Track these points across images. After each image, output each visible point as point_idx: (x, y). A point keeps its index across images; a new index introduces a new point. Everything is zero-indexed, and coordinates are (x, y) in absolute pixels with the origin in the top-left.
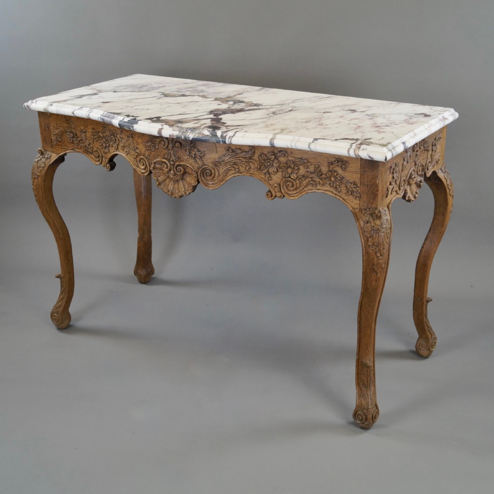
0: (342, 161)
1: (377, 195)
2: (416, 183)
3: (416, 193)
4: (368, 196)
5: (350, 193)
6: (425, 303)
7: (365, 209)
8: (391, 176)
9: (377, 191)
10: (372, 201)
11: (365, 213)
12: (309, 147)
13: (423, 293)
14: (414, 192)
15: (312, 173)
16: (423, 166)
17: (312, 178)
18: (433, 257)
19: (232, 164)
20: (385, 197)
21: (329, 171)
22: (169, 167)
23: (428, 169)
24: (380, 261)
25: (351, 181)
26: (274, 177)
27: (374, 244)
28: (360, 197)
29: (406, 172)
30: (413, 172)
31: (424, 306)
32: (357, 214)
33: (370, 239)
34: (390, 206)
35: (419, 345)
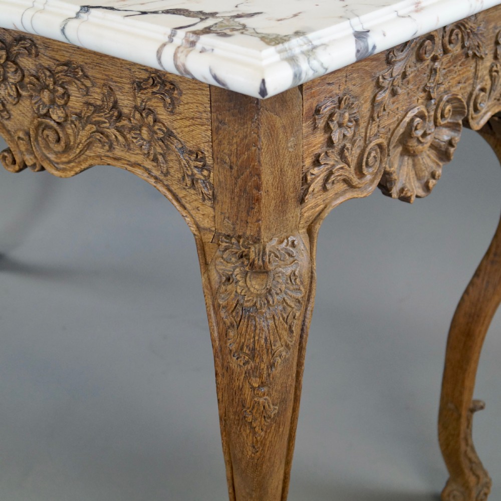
0: (163, 83)
1: (258, 200)
2: (433, 147)
3: (433, 176)
4: (232, 199)
5: (189, 182)
7: (228, 237)
8: (320, 138)
9: (258, 187)
10: (244, 214)
11: (226, 249)
12: (63, 30)
13: (461, 394)
14: (426, 174)
15: (98, 109)
16: (459, 100)
17: (98, 123)
18: (491, 317)
20: (292, 203)
21: (136, 108)
24: (261, 400)
25: (190, 145)
26: (15, 111)
27: (242, 349)
28: (214, 198)
29: (388, 121)
30: (418, 119)
31: (463, 421)
32: (207, 248)
33: (231, 334)
34: (318, 227)
35: (449, 495)
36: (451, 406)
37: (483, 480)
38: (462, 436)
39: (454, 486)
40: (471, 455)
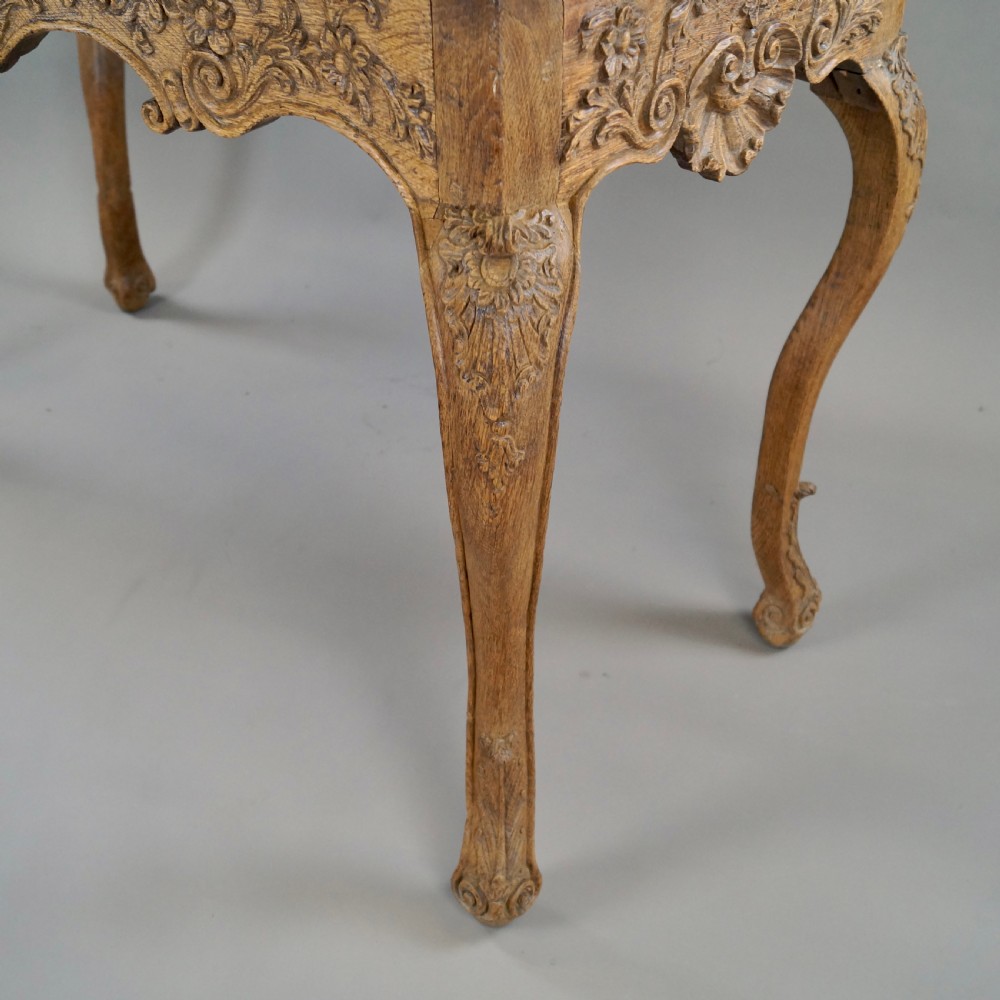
1: (498, 151)
2: (751, 102)
3: (752, 145)
4: (462, 151)
5: (401, 129)
6: (788, 499)
7: (457, 209)
8: (587, 67)
9: (498, 132)
10: (478, 174)
11: (453, 227)
13: (784, 471)
14: (742, 142)
15: (275, 32)
16: (792, 35)
17: (275, 53)
18: (829, 364)
20: (547, 161)
21: (327, 25)
23: (815, 53)
24: (501, 440)
25: (403, 76)
26: (160, 43)
27: (474, 367)
28: (436, 152)
29: (687, 54)
30: (731, 57)
31: (786, 509)
32: (427, 227)
33: (460, 345)
34: (584, 200)
35: (763, 612)
36: (770, 488)
37: (810, 592)
38: (784, 530)
39: (771, 599)
40: (794, 557)
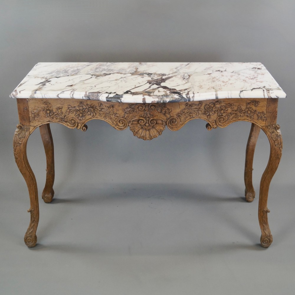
0: (256, 102)
1: (277, 117)
4: (271, 118)
5: (260, 118)
7: (270, 126)
9: (276, 115)
10: (273, 120)
11: (270, 128)
12: (240, 96)
15: (236, 111)
17: (236, 114)
19: (189, 113)
21: (247, 108)
22: (145, 122)
25: (261, 112)
26: (212, 117)
27: (278, 144)
28: (266, 120)
32: (265, 129)
33: (276, 142)
